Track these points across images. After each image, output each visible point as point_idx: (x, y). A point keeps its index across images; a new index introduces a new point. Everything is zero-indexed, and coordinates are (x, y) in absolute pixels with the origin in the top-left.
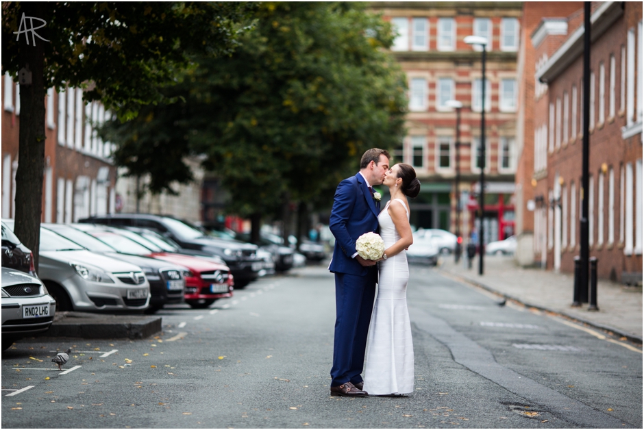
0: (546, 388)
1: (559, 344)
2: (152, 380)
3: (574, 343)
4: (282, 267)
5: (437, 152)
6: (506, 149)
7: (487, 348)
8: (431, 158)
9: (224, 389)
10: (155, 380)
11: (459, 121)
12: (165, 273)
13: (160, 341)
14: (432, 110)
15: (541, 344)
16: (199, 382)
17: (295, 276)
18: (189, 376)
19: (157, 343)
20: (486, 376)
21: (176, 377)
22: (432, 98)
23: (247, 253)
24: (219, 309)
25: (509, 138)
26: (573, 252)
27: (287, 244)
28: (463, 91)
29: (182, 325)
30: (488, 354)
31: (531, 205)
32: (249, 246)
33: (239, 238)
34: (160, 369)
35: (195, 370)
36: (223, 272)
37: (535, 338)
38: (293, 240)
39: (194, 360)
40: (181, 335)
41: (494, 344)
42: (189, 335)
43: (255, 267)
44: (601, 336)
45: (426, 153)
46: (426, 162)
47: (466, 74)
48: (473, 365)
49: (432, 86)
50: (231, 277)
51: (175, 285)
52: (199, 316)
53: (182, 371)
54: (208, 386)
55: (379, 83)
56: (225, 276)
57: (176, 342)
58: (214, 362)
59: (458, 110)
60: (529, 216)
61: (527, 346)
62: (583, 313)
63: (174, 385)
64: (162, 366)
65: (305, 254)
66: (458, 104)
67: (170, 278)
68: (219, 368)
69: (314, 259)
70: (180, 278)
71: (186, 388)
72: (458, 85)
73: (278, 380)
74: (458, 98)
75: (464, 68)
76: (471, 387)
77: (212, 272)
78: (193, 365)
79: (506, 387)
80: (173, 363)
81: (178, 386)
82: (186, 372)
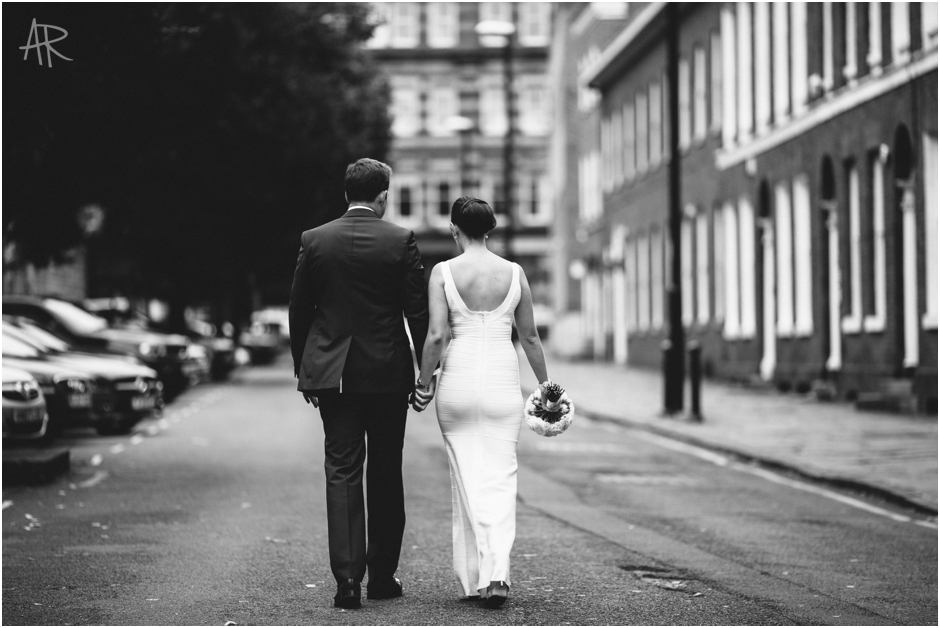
0: (677, 543)
1: (665, 473)
2: (80, 548)
3: (684, 471)
4: (221, 370)
5: (433, 196)
6: (534, 187)
7: (563, 482)
8: (425, 204)
9: (194, 558)
10: (85, 548)
11: (466, 149)
12: (64, 383)
13: (73, 486)
14: (423, 133)
15: (638, 474)
16: (152, 548)
17: (240, 383)
18: (135, 540)
19: (68, 490)
20: (581, 525)
21: (115, 542)
22: (424, 115)
23: (173, 350)
24: (145, 434)
25: (537, 173)
26: (659, 337)
27: (220, 334)
28: (469, 105)
29: (96, 460)
30: (568, 493)
31: (578, 269)
32: (176, 340)
33: (154, 327)
34: (84, 529)
35: (140, 530)
36: (146, 380)
37: (626, 466)
38: (228, 329)
39: (133, 514)
40: (99, 476)
41: (572, 477)
42: (113, 477)
43: (188, 369)
44: (720, 460)
45: (417, 197)
46: (418, 210)
47: (471, 79)
48: (555, 508)
49: (423, 97)
50: (159, 386)
51: (80, 401)
52: (117, 447)
53: (120, 532)
54: (170, 554)
55: (351, 94)
56: (152, 385)
57: (97, 488)
58: (166, 517)
59: (464, 133)
60: (574, 286)
61: (618, 479)
62: (680, 425)
63: (116, 554)
64: (88, 524)
65: (249, 349)
66: (464, 123)
67: (72, 391)
68: (176, 526)
69: (262, 357)
70: (86, 390)
71: (136, 557)
72: (464, 95)
73: (272, 542)
74: (464, 114)
75: (469, 70)
76: (567, 543)
77: (132, 379)
78: (135, 523)
79: (618, 541)
80: (104, 519)
81: (124, 556)
82: (129, 534)
